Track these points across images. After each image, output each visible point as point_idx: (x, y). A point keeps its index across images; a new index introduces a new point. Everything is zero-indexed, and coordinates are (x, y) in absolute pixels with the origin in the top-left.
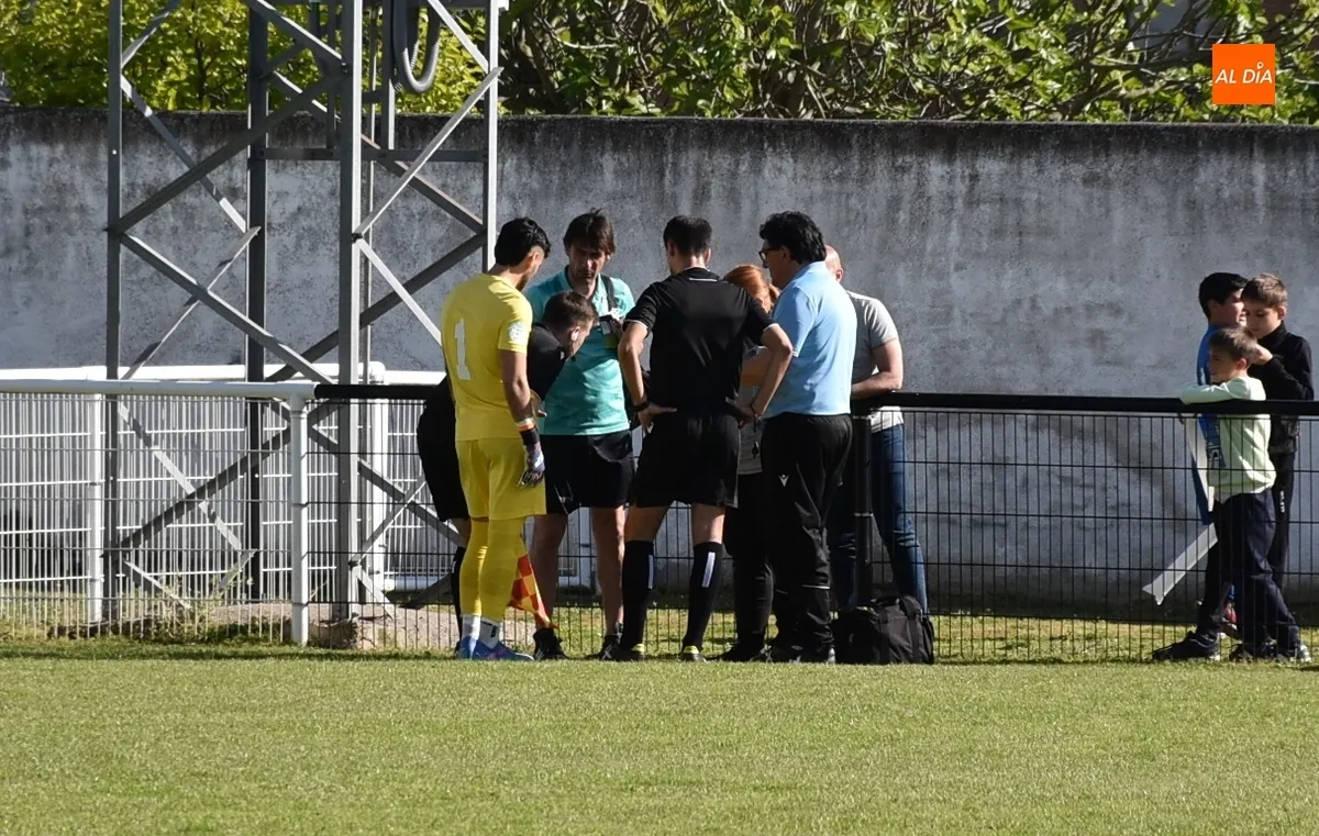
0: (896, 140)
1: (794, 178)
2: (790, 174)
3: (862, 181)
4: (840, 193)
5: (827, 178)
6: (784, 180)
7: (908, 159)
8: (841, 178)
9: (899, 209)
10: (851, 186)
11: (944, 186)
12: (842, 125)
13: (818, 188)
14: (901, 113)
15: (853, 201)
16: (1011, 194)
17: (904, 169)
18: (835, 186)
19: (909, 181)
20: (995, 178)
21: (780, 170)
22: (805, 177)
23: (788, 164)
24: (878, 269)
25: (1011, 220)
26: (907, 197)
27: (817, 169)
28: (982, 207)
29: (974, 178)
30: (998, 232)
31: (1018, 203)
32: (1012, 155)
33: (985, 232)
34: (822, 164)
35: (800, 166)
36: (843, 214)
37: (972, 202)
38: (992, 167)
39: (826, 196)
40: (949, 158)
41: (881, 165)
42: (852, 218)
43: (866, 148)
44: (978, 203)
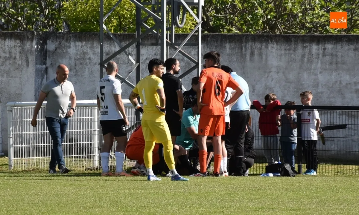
0: (303, 39)
1: (277, 49)
2: (276, 48)
3: (295, 50)
4: (289, 53)
5: (285, 49)
6: (274, 50)
7: (307, 44)
8: (289, 50)
9: (304, 58)
10: (291, 52)
11: (316, 51)
12: (289, 35)
13: (283, 52)
14: (303, 32)
15: (292, 55)
16: (334, 53)
17: (306, 47)
18: (288, 52)
19: (307, 50)
20: (330, 49)
21: (273, 47)
22: (280, 49)
23: (275, 46)
24: (299, 73)
25: (334, 60)
26: (307, 54)
27: (283, 47)
28: (327, 57)
29: (325, 49)
30: (331, 63)
31: (336, 56)
32: (335, 43)
33: (327, 63)
34: (284, 46)
35: (278, 47)
36: (290, 59)
37: (324, 55)
38: (329, 46)
39: (285, 54)
40: (318, 44)
41: (300, 46)
42: (292, 60)
43: (296, 41)
44: (326, 56)
